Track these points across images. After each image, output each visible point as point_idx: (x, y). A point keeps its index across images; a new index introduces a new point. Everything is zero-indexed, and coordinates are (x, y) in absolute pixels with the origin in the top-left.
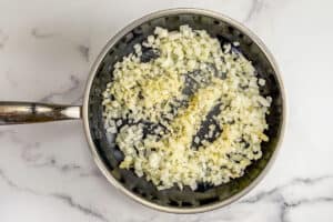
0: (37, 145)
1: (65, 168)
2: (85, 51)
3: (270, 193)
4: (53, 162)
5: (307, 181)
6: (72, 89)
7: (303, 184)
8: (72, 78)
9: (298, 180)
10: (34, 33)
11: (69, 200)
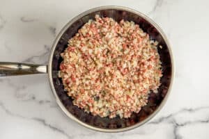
0: (24, 88)
1: (41, 102)
2: (53, 30)
4: (34, 98)
5: (190, 110)
8: (45, 46)
9: (185, 110)
10: (22, 19)
11: (43, 121)
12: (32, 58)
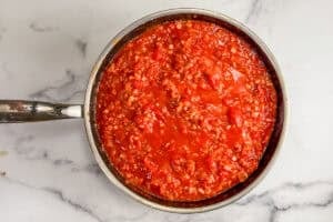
0: (31, 138)
1: (57, 162)
2: (83, 47)
3: (261, 196)
4: (46, 155)
5: (298, 186)
6: (68, 84)
7: (294, 188)
8: (68, 72)
9: (289, 185)
10: (32, 26)
11: (59, 194)
12: (46, 90)
